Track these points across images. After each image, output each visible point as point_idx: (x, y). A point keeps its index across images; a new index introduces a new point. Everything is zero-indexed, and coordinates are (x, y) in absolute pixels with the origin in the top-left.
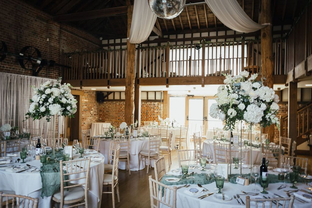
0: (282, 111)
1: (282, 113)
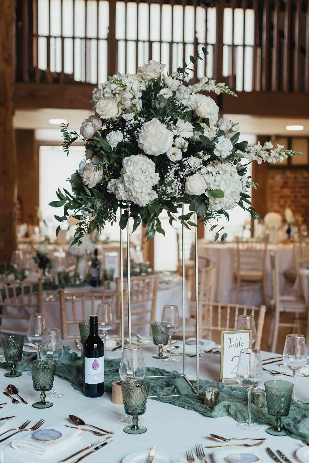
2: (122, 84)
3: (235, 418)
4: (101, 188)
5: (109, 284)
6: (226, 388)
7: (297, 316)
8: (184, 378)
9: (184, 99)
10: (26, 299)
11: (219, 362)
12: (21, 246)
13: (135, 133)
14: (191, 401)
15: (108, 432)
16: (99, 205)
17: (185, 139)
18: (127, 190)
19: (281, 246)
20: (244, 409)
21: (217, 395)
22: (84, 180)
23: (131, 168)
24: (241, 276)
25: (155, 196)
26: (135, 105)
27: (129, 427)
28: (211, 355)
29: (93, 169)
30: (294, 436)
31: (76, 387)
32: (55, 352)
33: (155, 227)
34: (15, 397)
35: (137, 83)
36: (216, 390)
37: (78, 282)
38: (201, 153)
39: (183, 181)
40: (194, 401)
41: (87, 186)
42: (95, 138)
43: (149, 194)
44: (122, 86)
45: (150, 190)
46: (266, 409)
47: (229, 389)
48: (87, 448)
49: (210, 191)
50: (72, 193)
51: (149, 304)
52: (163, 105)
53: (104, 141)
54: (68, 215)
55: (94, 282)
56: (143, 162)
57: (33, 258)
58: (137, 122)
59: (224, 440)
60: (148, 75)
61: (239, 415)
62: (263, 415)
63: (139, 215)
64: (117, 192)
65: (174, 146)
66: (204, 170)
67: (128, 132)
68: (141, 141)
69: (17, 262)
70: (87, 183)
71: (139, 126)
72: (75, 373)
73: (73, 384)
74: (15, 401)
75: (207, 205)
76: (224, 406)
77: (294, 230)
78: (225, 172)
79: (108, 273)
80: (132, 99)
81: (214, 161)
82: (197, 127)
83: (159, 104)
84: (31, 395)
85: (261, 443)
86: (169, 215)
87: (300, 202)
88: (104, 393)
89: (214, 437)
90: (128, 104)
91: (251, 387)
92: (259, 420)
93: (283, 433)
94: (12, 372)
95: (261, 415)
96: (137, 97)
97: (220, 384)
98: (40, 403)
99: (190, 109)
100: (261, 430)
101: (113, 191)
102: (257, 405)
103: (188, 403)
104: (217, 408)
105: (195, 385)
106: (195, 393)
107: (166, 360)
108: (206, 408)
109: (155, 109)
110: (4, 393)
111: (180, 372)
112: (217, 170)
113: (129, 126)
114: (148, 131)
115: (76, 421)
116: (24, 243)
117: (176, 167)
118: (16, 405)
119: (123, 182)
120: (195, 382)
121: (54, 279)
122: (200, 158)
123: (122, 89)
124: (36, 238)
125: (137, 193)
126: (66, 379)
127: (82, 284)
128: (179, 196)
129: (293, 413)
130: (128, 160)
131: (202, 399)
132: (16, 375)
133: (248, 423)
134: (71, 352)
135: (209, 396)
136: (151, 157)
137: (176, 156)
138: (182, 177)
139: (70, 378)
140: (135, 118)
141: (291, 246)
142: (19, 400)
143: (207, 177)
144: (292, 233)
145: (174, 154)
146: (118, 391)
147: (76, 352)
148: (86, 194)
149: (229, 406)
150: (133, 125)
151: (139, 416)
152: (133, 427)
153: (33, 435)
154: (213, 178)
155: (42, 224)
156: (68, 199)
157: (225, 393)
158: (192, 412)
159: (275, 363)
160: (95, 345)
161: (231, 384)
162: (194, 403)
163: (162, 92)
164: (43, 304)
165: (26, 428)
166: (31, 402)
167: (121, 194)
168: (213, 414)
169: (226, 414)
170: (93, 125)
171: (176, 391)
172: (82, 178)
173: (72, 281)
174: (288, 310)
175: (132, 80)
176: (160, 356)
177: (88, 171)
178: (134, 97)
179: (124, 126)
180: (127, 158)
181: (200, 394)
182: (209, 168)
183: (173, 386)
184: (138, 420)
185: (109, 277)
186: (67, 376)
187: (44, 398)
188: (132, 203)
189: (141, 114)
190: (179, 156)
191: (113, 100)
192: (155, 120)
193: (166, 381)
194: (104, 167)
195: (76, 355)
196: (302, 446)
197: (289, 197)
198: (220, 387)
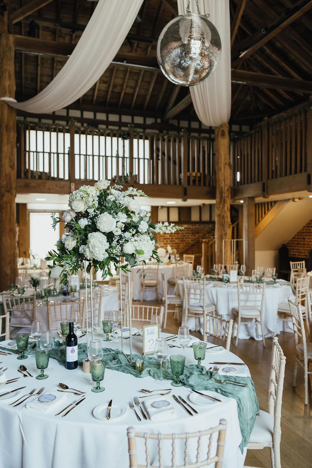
0: (192, 233)
1: (192, 236)
2: (87, 193)
3: (154, 377)
4: (76, 250)
5: (74, 294)
6: (147, 358)
7: (176, 306)
8: (122, 353)
9: (121, 200)
10: (26, 306)
11: (142, 341)
12: (20, 271)
13: (95, 220)
14: (128, 368)
15: (83, 393)
16: (74, 259)
17: (122, 223)
18: (91, 252)
19: (166, 266)
20: (158, 372)
21: (143, 364)
22: (66, 246)
23: (93, 240)
24: (145, 284)
25: (107, 255)
26: (94, 204)
27: (94, 388)
28: (136, 337)
29: (71, 240)
30: (187, 386)
31: (61, 363)
32: (49, 345)
33: (107, 273)
34: (25, 373)
35: (95, 192)
36: (142, 361)
37: (55, 294)
38: (131, 230)
39: (122, 246)
40: (129, 368)
41: (67, 249)
42: (72, 222)
43: (104, 254)
44: (87, 194)
45: (104, 252)
46: (170, 370)
47: (148, 359)
48: (71, 404)
49: (136, 250)
50: (58, 252)
51: (97, 306)
52: (110, 205)
53: (77, 224)
54: (55, 265)
55: (65, 293)
56: (100, 237)
57: (29, 281)
58: (95, 213)
59: (149, 392)
60: (101, 187)
61: (156, 375)
62: (169, 374)
63: (98, 265)
64: (85, 253)
65: (116, 227)
66: (133, 240)
67: (91, 219)
68: (99, 225)
69: (19, 283)
70: (67, 248)
71: (96, 215)
72: (59, 354)
73: (59, 361)
74: (25, 376)
75: (135, 258)
76: (147, 371)
77: (172, 257)
78: (144, 240)
79: (73, 288)
80: (93, 201)
81: (138, 234)
82: (129, 216)
83: (108, 204)
84: (34, 371)
85: (169, 392)
86: (115, 265)
87: (175, 241)
88: (78, 366)
89: (143, 391)
90: (91, 204)
91: (162, 359)
92: (167, 377)
93: (180, 384)
94: (22, 356)
95: (167, 374)
96: (95, 200)
97: (143, 356)
98: (40, 376)
99: (124, 206)
100: (168, 384)
101: (83, 252)
102: (165, 368)
103: (127, 369)
104: (143, 372)
105: (129, 357)
106: (130, 362)
107: (111, 341)
108: (137, 372)
109: (105, 206)
110: (18, 370)
111: (120, 349)
112: (140, 239)
113: (91, 216)
114: (103, 219)
115: (64, 387)
116: (21, 269)
117: (118, 238)
118: (26, 378)
119: (88, 247)
120: (129, 355)
121: (41, 292)
122: (130, 232)
123: (87, 196)
124: (28, 265)
125: (97, 254)
126: (54, 358)
127: (58, 295)
128: (120, 254)
129: (185, 372)
130: (91, 236)
131: (134, 366)
132: (24, 358)
133: (161, 380)
134: (56, 340)
135: (138, 365)
136: (104, 233)
137: (118, 232)
138: (121, 244)
139: (57, 358)
140: (94, 211)
141: (172, 266)
142: (28, 375)
143: (134, 243)
144: (171, 259)
145: (117, 231)
146: (87, 365)
147: (59, 340)
148: (66, 254)
149: (150, 371)
150: (93, 215)
151: (100, 382)
152: (97, 388)
153: (39, 399)
154: (138, 243)
155: (31, 257)
156: (56, 256)
157: (146, 362)
158: (129, 375)
159: (171, 340)
160: (73, 339)
161: (149, 355)
162: (130, 369)
163: (109, 197)
164: (36, 309)
165: (33, 394)
166: (35, 375)
167: (88, 255)
168: (142, 376)
169: (148, 375)
170: (71, 215)
171: (119, 362)
172: (64, 244)
173: (52, 293)
174: (172, 303)
175: (92, 190)
176: (108, 340)
177: (68, 241)
178: (94, 200)
179: (88, 215)
180: (90, 234)
181: (133, 363)
182: (136, 238)
183: (117, 360)
184: (100, 384)
185: (73, 290)
186: (55, 357)
187: (43, 373)
188: (94, 259)
189: (98, 209)
190: (120, 233)
191: (82, 202)
192: (106, 213)
193: (113, 356)
194: (77, 239)
195: (59, 342)
196: (192, 392)
197: (169, 239)
198: (143, 358)
